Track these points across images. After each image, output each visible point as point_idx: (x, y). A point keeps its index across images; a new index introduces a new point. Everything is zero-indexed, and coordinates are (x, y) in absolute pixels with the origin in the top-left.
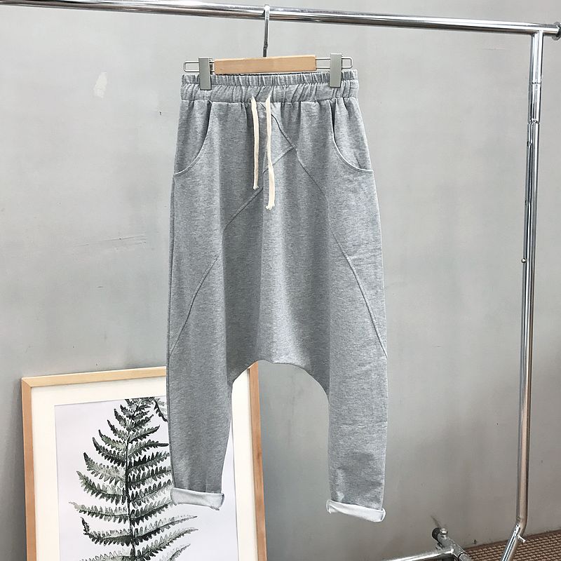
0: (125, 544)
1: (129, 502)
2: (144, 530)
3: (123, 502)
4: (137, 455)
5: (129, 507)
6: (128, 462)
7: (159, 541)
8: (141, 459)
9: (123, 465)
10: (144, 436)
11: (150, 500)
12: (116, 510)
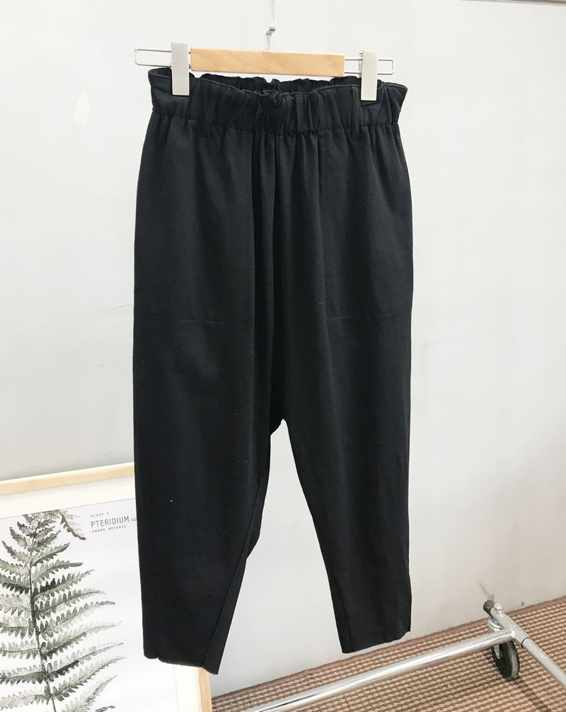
0: (37, 682)
1: (38, 633)
2: (59, 663)
3: (30, 634)
4: (44, 579)
5: (38, 639)
6: (33, 588)
7: (78, 675)
8: (49, 583)
9: (27, 592)
10: (51, 556)
11: (65, 629)
12: (22, 645)
